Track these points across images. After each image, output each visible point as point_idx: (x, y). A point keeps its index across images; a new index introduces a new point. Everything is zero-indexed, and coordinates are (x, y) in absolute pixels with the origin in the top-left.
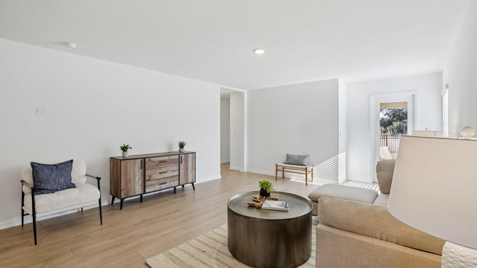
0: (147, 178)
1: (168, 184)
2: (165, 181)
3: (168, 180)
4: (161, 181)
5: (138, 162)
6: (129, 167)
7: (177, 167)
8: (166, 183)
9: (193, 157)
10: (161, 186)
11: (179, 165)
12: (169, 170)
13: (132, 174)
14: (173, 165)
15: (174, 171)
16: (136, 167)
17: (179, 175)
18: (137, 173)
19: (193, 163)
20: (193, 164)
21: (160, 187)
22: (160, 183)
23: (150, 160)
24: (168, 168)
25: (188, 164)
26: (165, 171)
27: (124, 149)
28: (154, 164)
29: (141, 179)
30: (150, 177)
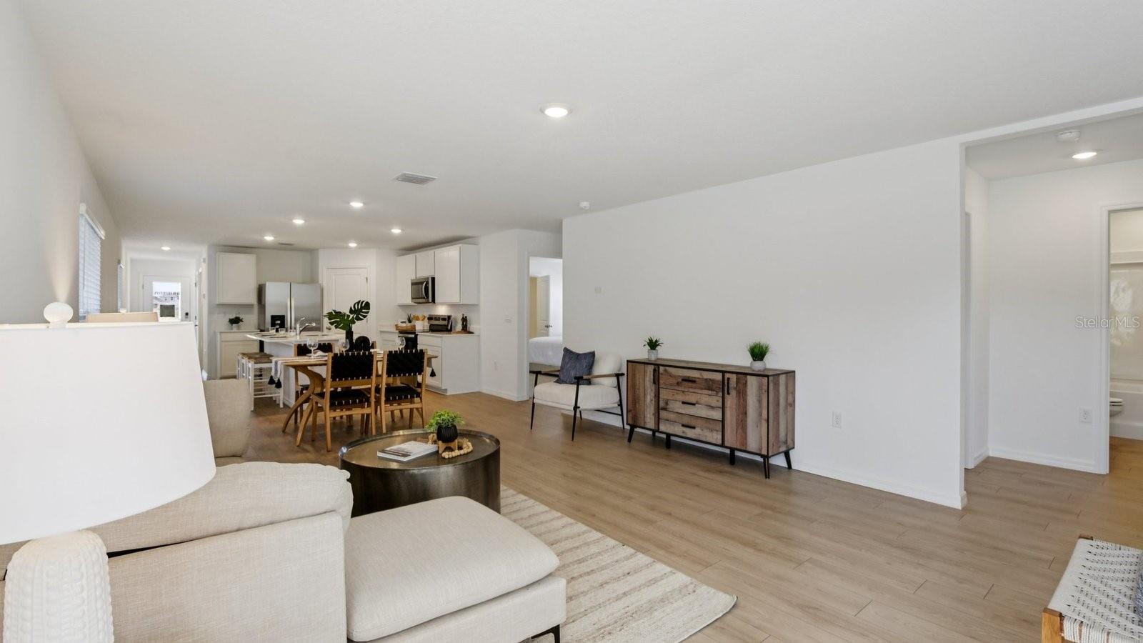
0: (662, 404)
1: (698, 431)
2: (693, 423)
3: (699, 422)
4: (686, 420)
5: (650, 369)
6: (637, 376)
7: (718, 401)
8: (694, 428)
9: (760, 388)
10: (685, 429)
11: (723, 398)
12: (702, 401)
13: (642, 390)
14: (710, 392)
15: (712, 408)
16: (647, 379)
17: (723, 421)
18: (649, 391)
19: (760, 401)
20: (760, 407)
21: (683, 432)
22: (684, 423)
23: (666, 371)
24: (699, 396)
25: (745, 401)
26: (694, 401)
27: (653, 345)
28: (675, 381)
29: (653, 402)
30: (667, 404)
